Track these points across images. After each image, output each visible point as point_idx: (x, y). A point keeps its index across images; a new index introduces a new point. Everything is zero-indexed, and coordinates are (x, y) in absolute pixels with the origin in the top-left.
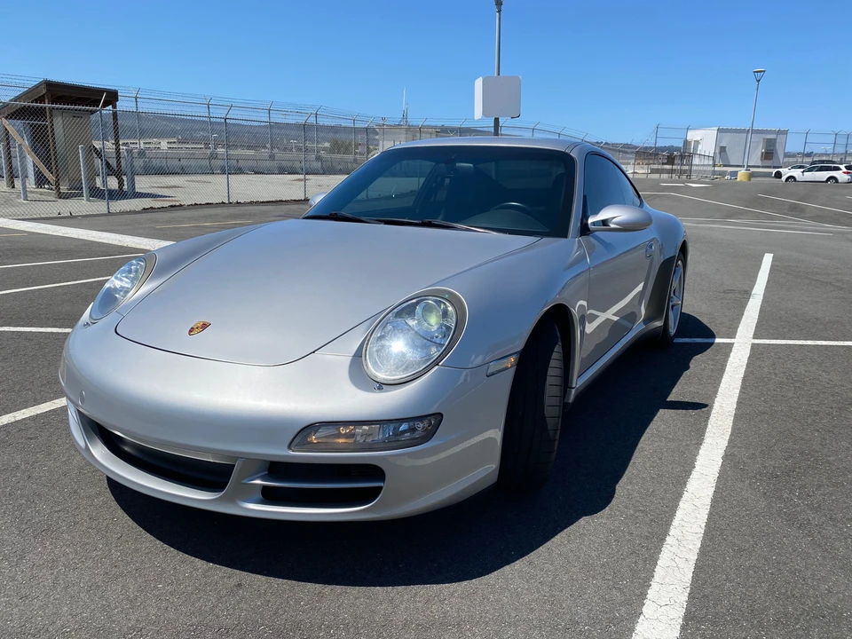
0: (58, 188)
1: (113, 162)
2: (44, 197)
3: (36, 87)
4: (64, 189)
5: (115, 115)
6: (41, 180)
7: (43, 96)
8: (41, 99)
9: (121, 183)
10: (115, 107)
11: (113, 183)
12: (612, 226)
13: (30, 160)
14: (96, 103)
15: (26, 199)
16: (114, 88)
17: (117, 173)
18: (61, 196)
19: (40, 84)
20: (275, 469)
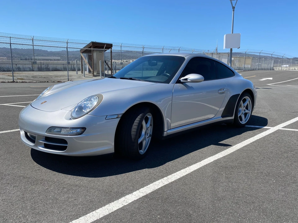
0: (93, 73)
1: (110, 66)
2: (89, 76)
3: (90, 44)
4: (95, 74)
5: (111, 51)
6: (90, 71)
7: (91, 46)
8: (90, 47)
9: (112, 72)
10: (111, 49)
11: (110, 72)
12: (189, 81)
13: (88, 66)
14: (103, 47)
15: (84, 76)
16: (111, 43)
17: (111, 69)
18: (94, 76)
19: (91, 43)
20: (47, 139)
